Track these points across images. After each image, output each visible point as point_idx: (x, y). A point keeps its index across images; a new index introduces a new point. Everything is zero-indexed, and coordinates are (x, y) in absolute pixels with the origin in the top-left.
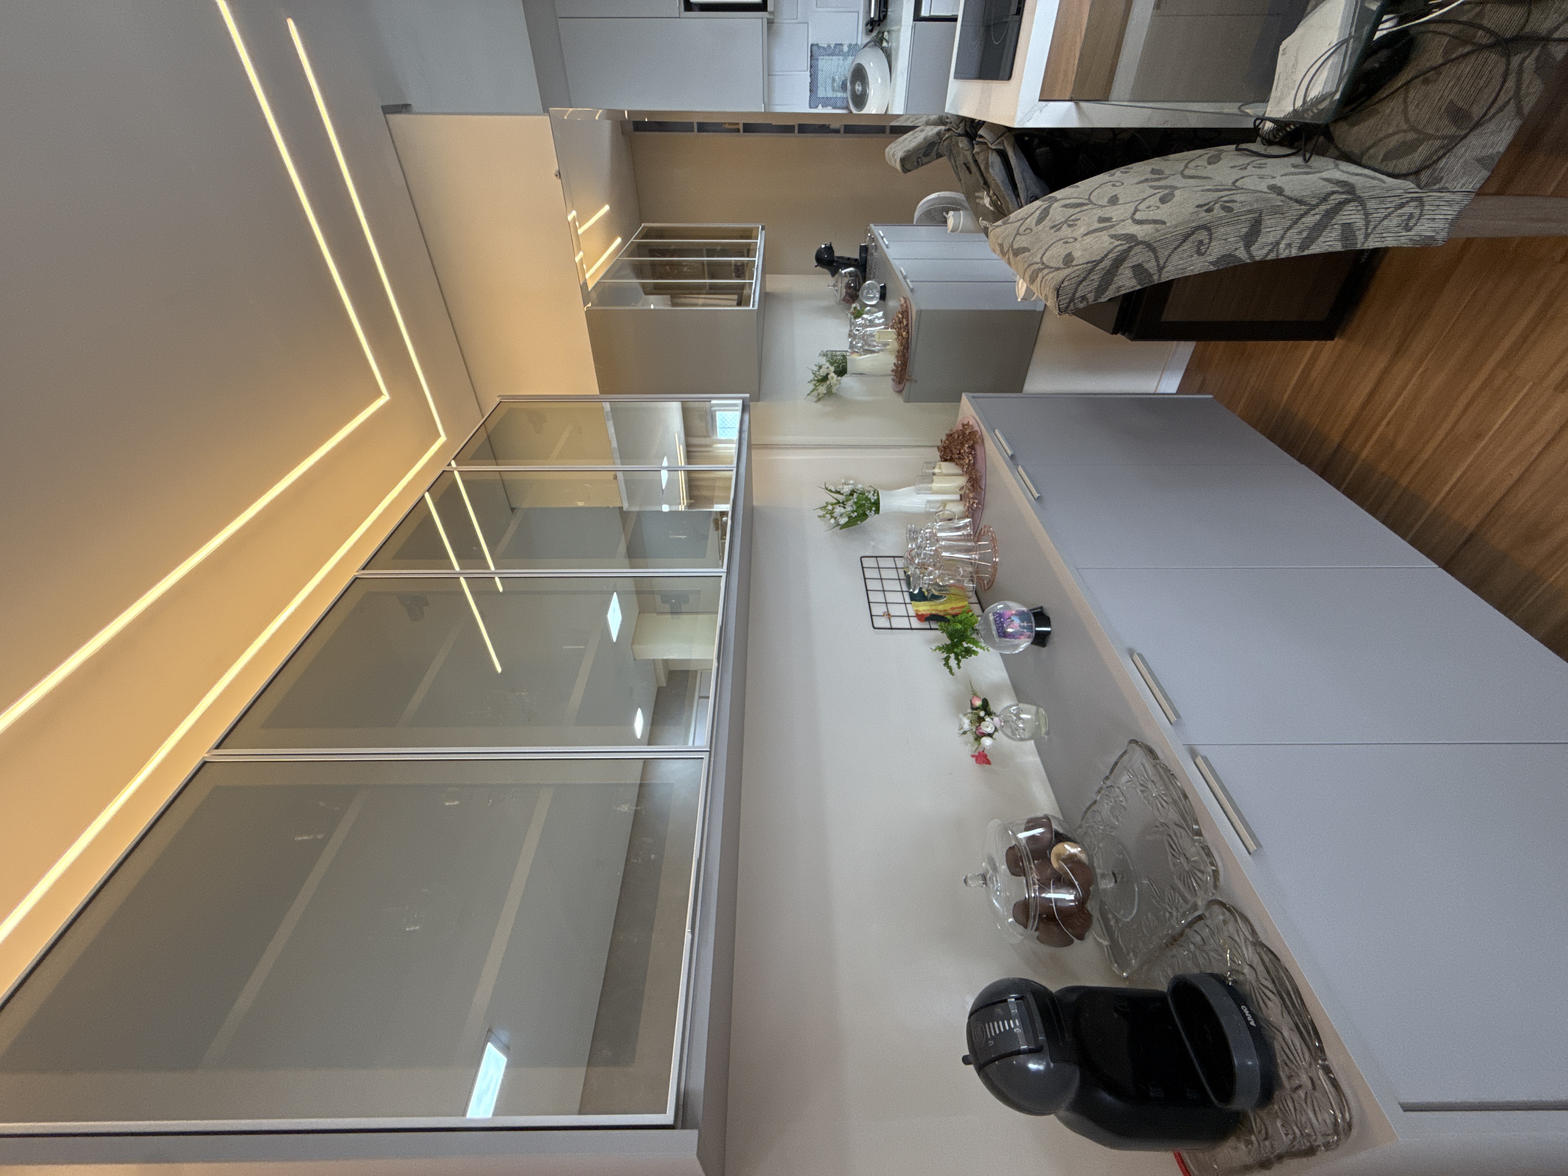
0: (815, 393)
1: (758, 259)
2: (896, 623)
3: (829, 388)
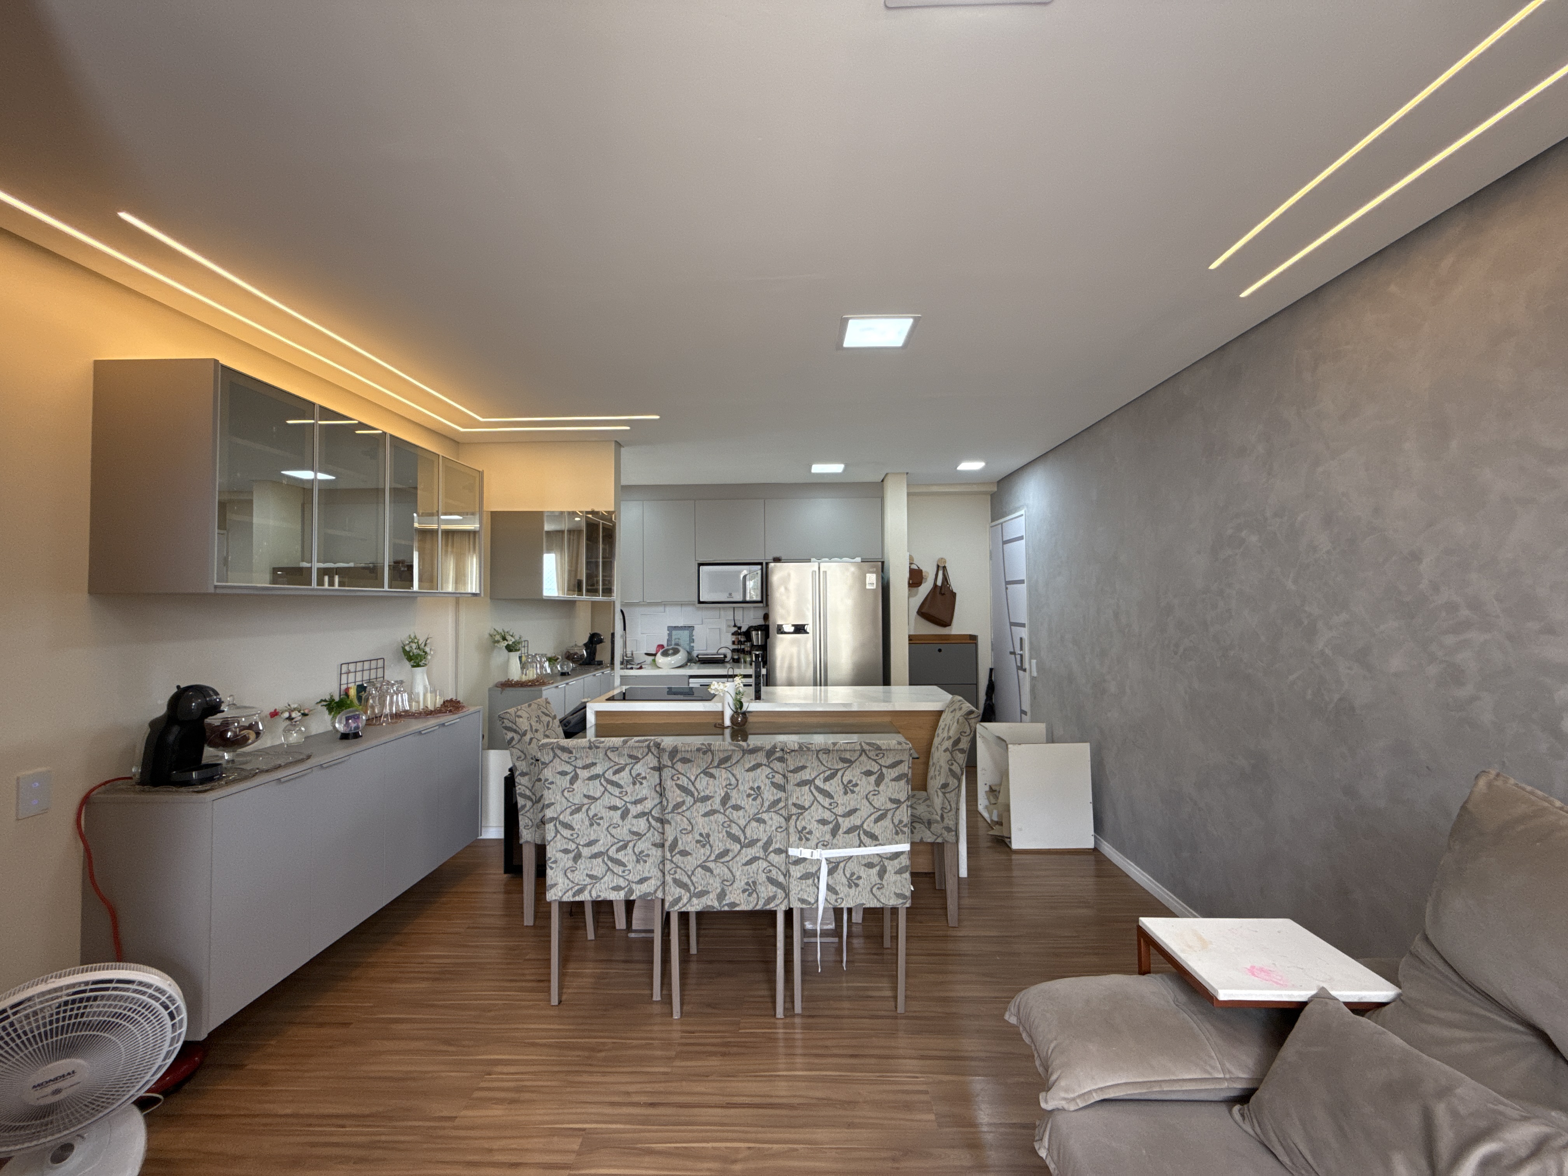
0: (495, 633)
1: (600, 598)
2: (344, 677)
3: (498, 642)
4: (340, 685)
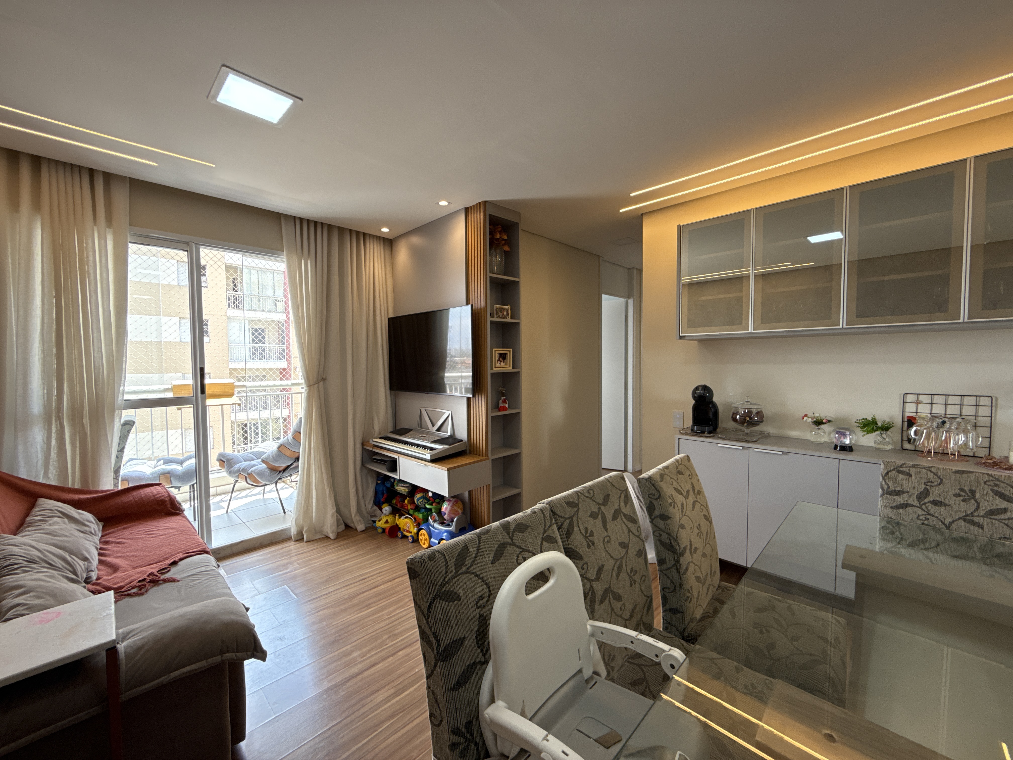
4: (903, 412)
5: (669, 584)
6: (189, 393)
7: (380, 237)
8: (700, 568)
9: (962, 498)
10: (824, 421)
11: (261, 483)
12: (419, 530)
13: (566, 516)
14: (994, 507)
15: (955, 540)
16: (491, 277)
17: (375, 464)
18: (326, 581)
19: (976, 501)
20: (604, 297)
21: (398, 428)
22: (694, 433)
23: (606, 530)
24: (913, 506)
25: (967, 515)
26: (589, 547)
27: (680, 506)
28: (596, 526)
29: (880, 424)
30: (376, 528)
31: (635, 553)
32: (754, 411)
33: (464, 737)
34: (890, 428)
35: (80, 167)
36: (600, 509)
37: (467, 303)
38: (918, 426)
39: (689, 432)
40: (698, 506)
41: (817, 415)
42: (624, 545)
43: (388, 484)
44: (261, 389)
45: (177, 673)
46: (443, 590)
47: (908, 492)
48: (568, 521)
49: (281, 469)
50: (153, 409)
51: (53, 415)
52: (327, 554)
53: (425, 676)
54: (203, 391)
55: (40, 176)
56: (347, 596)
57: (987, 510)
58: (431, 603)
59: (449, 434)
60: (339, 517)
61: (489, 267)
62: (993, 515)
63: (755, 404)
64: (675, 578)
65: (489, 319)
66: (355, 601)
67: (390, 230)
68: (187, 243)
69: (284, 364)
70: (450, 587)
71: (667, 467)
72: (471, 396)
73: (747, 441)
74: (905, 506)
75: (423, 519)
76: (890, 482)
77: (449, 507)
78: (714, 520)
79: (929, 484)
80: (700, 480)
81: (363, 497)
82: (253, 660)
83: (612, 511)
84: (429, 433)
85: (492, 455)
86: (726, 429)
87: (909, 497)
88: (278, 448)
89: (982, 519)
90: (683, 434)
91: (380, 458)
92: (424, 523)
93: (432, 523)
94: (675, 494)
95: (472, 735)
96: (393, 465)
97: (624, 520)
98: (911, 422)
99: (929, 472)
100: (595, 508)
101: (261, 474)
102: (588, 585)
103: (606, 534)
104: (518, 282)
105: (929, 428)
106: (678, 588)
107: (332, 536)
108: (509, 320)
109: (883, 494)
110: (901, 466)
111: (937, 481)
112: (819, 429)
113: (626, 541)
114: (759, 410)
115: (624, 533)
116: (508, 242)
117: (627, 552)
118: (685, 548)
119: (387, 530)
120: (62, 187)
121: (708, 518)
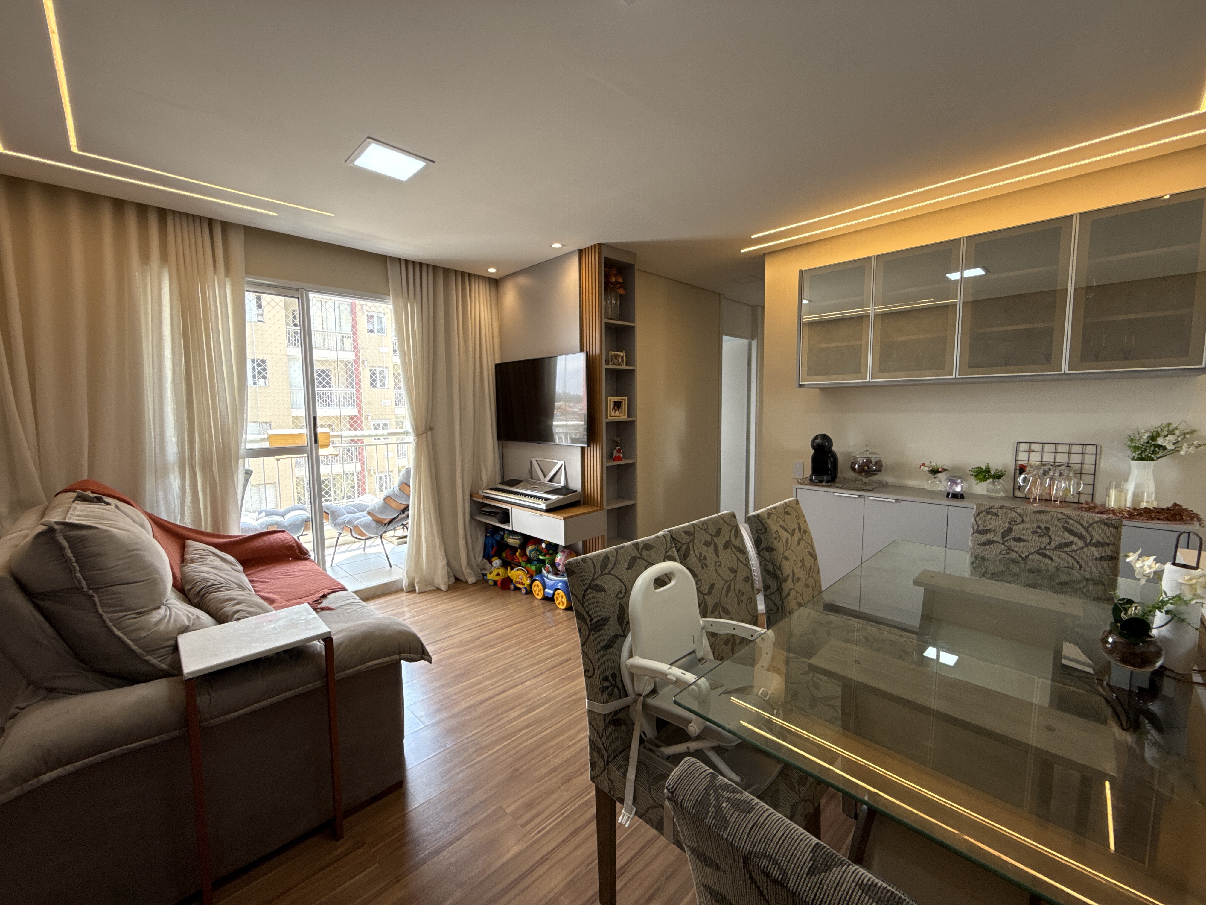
2: (1023, 454)
4: (1016, 460)
5: (773, 606)
6: (303, 442)
7: (485, 277)
8: (801, 596)
9: (1038, 535)
10: (940, 470)
11: (366, 535)
12: (533, 581)
13: (684, 542)
14: (1063, 542)
15: (1031, 571)
16: (606, 323)
17: (486, 517)
18: (446, 626)
19: (1049, 536)
20: (725, 338)
21: (506, 479)
22: (812, 482)
23: (718, 557)
24: (997, 542)
25: (1040, 549)
26: (703, 568)
27: (785, 541)
28: (709, 552)
29: (992, 473)
30: (487, 581)
31: (743, 578)
32: (874, 461)
33: (610, 682)
34: (1002, 476)
35: (200, 217)
36: (712, 539)
37: (582, 350)
38: (1027, 474)
39: (808, 481)
40: (803, 543)
41: (933, 464)
42: (733, 571)
43: (498, 538)
44: (356, 439)
45: (370, 664)
46: (593, 583)
47: (994, 530)
48: (685, 546)
49: (386, 522)
50: (265, 458)
51: (187, 463)
52: (440, 604)
53: (580, 644)
54: (316, 441)
55: (166, 226)
56: (468, 639)
57: (1057, 544)
58: (585, 592)
59: (562, 484)
60: (450, 570)
61: (604, 313)
62: (1061, 548)
63: (874, 454)
64: (778, 602)
65: (604, 366)
66: (478, 642)
67: (497, 270)
68: (298, 290)
69: (354, 412)
70: (597, 582)
71: (775, 508)
72: (586, 445)
73: (863, 490)
74: (991, 543)
75: (536, 571)
76: (980, 523)
77: (563, 558)
78: (818, 557)
79: (1013, 523)
80: (808, 521)
81: (473, 549)
82: (422, 661)
83: (724, 542)
84: (541, 484)
85: (607, 505)
86: (845, 479)
87: (995, 535)
88: (384, 500)
89: (1052, 552)
90: (801, 484)
91: (490, 510)
92: (537, 574)
93: (546, 575)
94: (781, 531)
95: (616, 682)
96: (505, 517)
97: (734, 550)
98: (1022, 469)
99: (1013, 513)
100: (708, 538)
101: (367, 526)
102: (701, 597)
103: (717, 560)
104: (633, 327)
105: (1035, 475)
106: (780, 610)
107: (443, 588)
108: (624, 367)
109: (974, 533)
110: (991, 508)
111: (1019, 520)
112: (935, 478)
113: (735, 568)
114: (877, 460)
115: (733, 561)
116: (623, 286)
117: (735, 576)
118: (788, 576)
119: (499, 583)
120: (186, 239)
121: (813, 555)
